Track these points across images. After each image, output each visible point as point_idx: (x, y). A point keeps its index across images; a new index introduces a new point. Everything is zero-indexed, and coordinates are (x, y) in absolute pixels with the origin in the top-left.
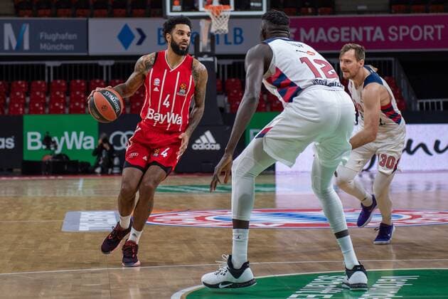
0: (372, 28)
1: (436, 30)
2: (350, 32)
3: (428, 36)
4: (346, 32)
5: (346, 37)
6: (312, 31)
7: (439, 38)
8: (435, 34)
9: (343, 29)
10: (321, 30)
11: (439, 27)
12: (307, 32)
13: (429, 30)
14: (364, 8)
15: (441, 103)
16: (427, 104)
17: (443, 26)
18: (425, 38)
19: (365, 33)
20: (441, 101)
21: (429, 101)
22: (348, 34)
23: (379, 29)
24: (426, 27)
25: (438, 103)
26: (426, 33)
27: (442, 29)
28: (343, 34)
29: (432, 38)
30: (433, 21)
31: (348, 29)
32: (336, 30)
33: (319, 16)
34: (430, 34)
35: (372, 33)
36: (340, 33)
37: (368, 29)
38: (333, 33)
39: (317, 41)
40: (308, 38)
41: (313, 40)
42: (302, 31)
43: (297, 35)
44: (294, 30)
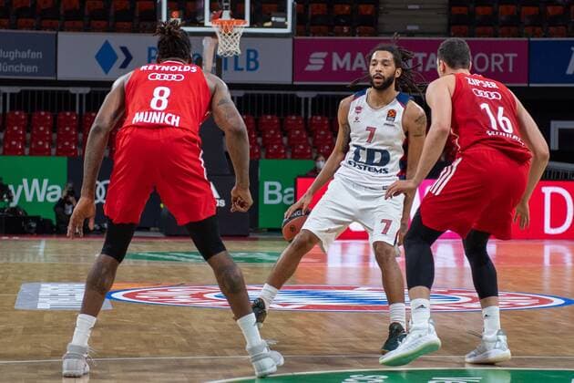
0: (425, 55)
1: (506, 60)
3: (496, 67)
6: (348, 56)
7: (511, 70)
8: (505, 65)
10: (360, 56)
11: (511, 56)
12: (342, 57)
13: (497, 59)
14: (416, 28)
17: (516, 55)
18: (493, 70)
19: (415, 60)
23: (433, 56)
24: (494, 55)
26: (493, 63)
27: (514, 58)
29: (501, 70)
30: (503, 48)
33: (357, 38)
34: (498, 64)
35: (425, 60)
37: (420, 56)
39: (354, 69)
40: (341, 65)
41: (348, 68)
42: (335, 56)
43: (328, 61)
44: (324, 55)
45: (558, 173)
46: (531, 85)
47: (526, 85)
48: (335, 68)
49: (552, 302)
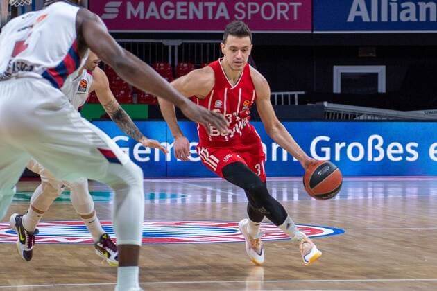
0: (215, 4)
1: (291, 8)
2: (187, 7)
3: (281, 15)
4: (182, 7)
5: (182, 14)
6: (141, 5)
7: (296, 18)
8: (290, 13)
9: (179, 4)
10: (152, 5)
11: (295, 5)
12: (135, 7)
13: (283, 8)
15: (296, 97)
16: (279, 97)
17: (300, 4)
18: (279, 18)
19: (205, 9)
20: (296, 93)
21: (282, 93)
22: (185, 10)
23: (222, 5)
24: (279, 4)
25: (293, 96)
26: (279, 12)
27: (298, 6)
28: (179, 10)
29: (287, 18)
31: (185, 4)
32: (171, 5)
34: (284, 12)
35: (215, 9)
36: (175, 8)
37: (210, 5)
38: (167, 8)
39: (147, 17)
40: (135, 14)
41: (142, 17)
42: (130, 6)
43: (123, 9)
44: (119, 4)
45: (340, 114)
46: (314, 32)
47: (310, 32)
48: (129, 17)
49: (322, 231)
